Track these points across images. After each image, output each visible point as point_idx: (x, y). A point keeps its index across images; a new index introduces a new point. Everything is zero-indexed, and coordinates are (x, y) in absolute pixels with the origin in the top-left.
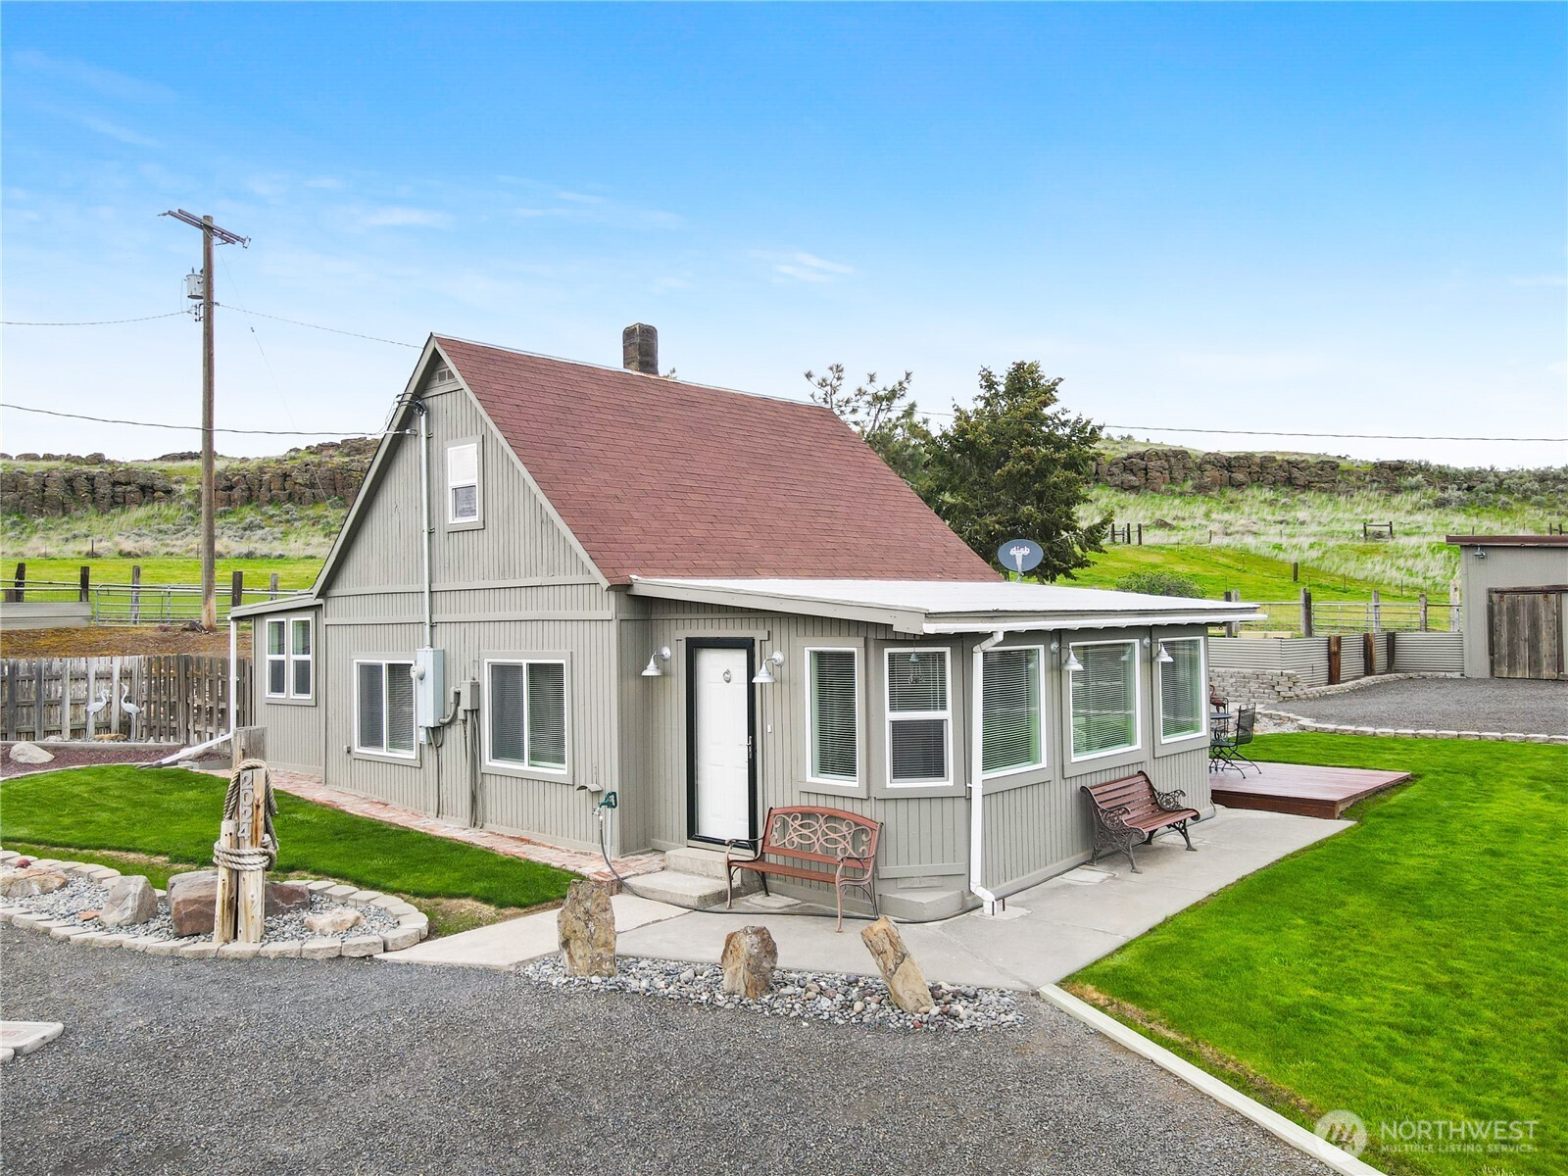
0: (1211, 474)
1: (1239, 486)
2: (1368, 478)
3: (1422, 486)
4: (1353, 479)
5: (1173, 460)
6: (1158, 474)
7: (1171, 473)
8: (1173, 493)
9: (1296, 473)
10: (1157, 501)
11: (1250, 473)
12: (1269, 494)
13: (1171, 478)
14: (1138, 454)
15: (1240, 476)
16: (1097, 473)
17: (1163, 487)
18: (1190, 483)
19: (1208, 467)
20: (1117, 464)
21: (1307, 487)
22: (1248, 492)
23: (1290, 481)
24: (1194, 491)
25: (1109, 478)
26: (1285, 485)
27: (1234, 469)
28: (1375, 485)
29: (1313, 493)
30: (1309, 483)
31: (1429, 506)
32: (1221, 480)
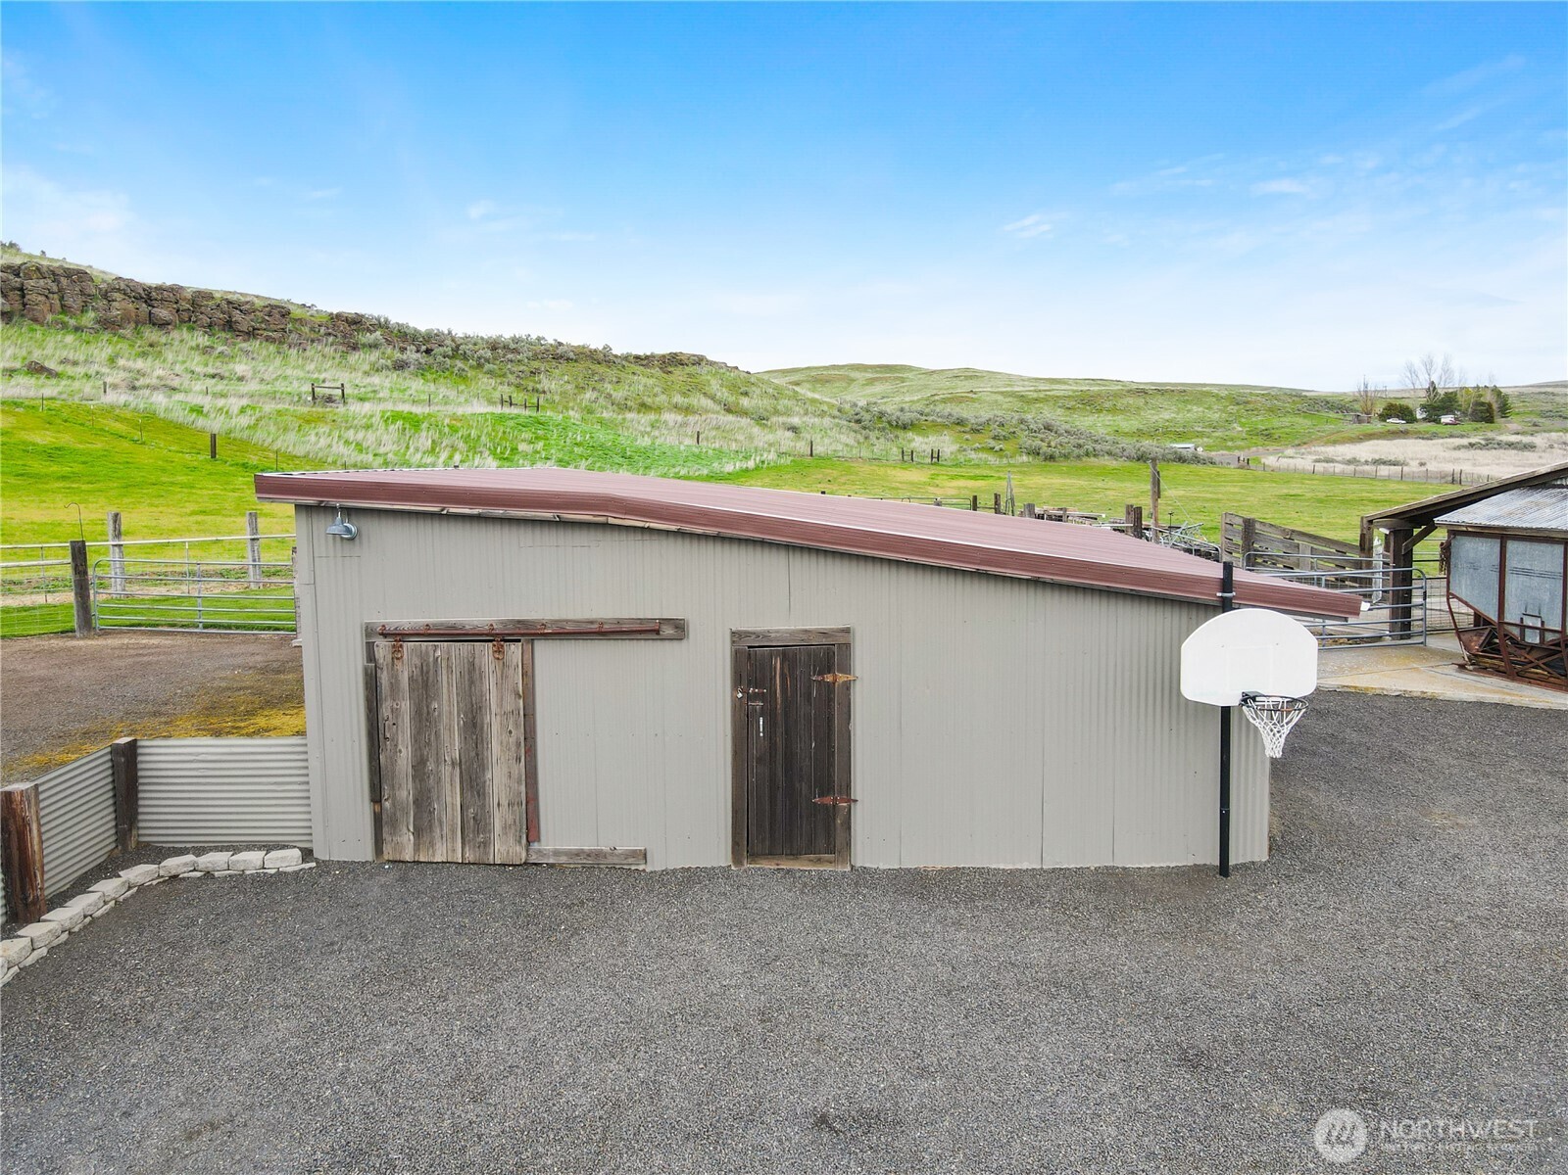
0: (122, 305)
1: (162, 325)
2: (323, 330)
3: (381, 344)
4: (306, 329)
5: (64, 281)
6: (42, 298)
7: (61, 298)
8: (63, 326)
9: (237, 316)
11: (178, 311)
12: (202, 340)
13: (62, 306)
14: (11, 266)
15: (163, 313)
17: (49, 317)
18: (91, 315)
19: (117, 295)
21: (251, 334)
22: (175, 334)
23: (229, 325)
24: (96, 326)
26: (224, 330)
27: (155, 303)
28: (331, 339)
29: (258, 342)
30: (254, 329)
31: (387, 367)
32: (137, 316)
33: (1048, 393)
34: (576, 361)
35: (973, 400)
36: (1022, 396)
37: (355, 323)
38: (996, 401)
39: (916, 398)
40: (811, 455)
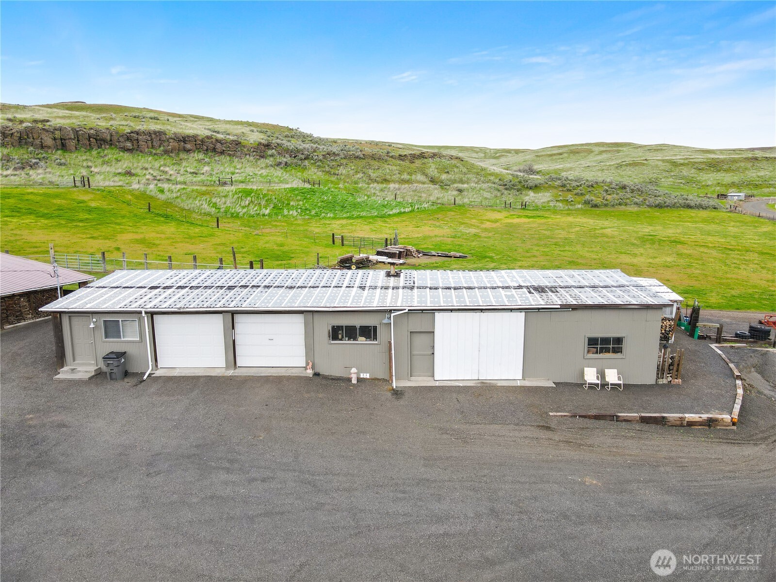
0: (173, 144)
1: (188, 151)
2: (252, 150)
3: (274, 155)
4: (246, 150)
5: (153, 136)
6: (144, 143)
7: (152, 143)
8: (151, 153)
9: (218, 145)
10: (140, 157)
11: (196, 144)
12: (201, 156)
13: (152, 146)
14: (135, 131)
15: (188, 146)
16: (111, 140)
17: (146, 150)
18: (162, 148)
19: (171, 140)
20: (122, 136)
21: (222, 153)
22: (192, 155)
23: (214, 150)
24: (163, 153)
25: (117, 144)
26: (212, 152)
27: (187, 142)
28: (255, 153)
29: (224, 156)
30: (224, 151)
31: (271, 166)
32: (179, 148)
33: (691, 160)
34: (364, 159)
35: (643, 164)
36: (675, 162)
37: (268, 146)
38: (657, 165)
39: (612, 163)
40: (455, 204)
